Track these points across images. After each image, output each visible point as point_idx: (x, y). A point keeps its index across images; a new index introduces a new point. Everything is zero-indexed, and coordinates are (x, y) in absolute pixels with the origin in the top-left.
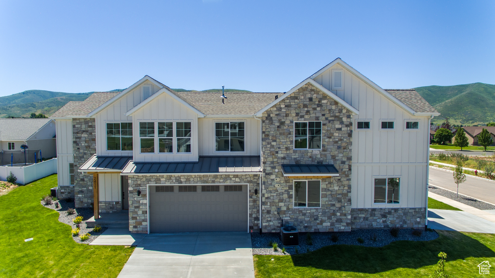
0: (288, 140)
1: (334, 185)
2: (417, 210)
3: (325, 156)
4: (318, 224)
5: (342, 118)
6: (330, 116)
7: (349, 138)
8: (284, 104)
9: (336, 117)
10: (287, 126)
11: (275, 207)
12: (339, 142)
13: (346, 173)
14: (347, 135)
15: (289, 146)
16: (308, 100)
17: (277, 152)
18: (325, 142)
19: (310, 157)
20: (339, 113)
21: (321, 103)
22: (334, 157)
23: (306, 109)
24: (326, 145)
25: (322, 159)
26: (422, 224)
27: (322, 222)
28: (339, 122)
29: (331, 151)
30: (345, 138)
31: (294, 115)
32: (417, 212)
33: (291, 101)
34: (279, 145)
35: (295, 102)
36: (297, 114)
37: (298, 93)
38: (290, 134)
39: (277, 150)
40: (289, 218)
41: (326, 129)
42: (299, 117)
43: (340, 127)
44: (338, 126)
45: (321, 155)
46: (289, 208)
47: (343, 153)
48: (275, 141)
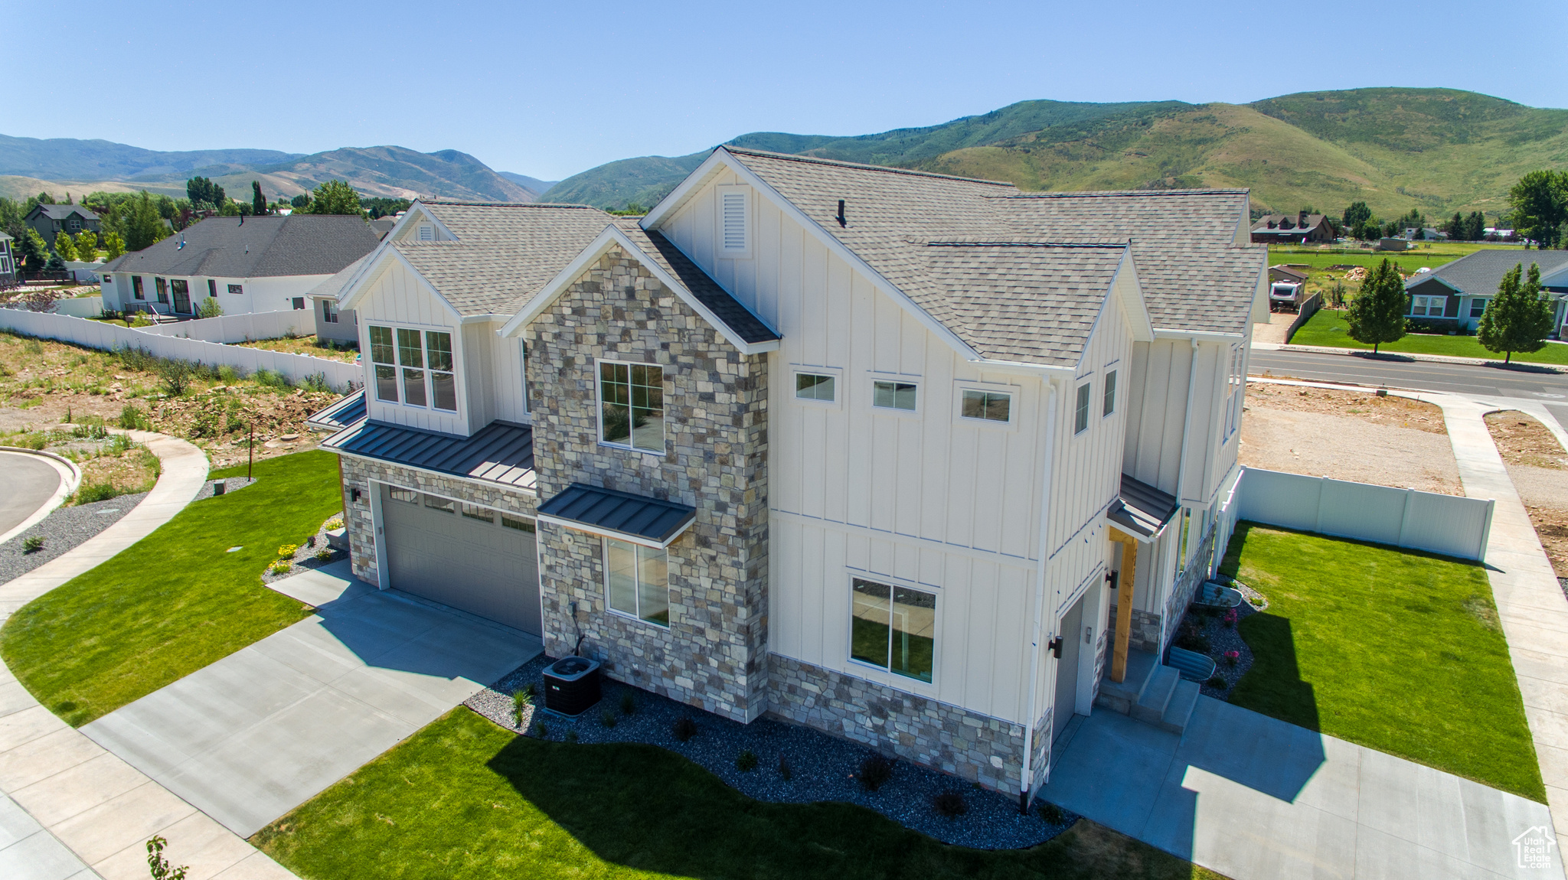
0: (582, 413)
1: (701, 573)
2: (995, 727)
3: (674, 476)
4: (664, 673)
5: (713, 361)
6: (681, 352)
7: (735, 430)
8: (569, 304)
9: (697, 354)
10: (579, 373)
11: (566, 597)
12: (710, 440)
13: (730, 542)
14: (729, 420)
15: (586, 431)
16: (623, 295)
17: (562, 446)
18: (672, 432)
19: (638, 474)
20: (706, 341)
21: (657, 308)
22: (695, 485)
23: (621, 324)
24: (675, 443)
25: (665, 485)
26: (1011, 781)
27: (673, 672)
28: (706, 372)
29: (689, 466)
30: (724, 428)
31: (594, 339)
32: (992, 732)
33: (587, 296)
34: (565, 425)
35: (593, 301)
36: (601, 338)
37: (600, 272)
38: (586, 396)
39: (561, 440)
40: (598, 637)
41: (673, 393)
42: (605, 348)
43: (711, 391)
44: (705, 386)
45: (663, 471)
46: (595, 608)
47: (720, 477)
48: (555, 412)
